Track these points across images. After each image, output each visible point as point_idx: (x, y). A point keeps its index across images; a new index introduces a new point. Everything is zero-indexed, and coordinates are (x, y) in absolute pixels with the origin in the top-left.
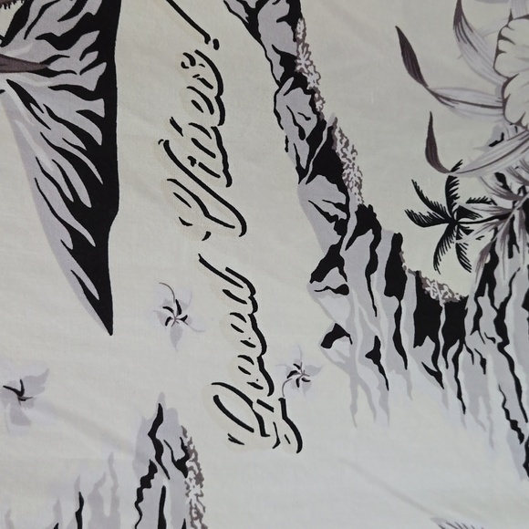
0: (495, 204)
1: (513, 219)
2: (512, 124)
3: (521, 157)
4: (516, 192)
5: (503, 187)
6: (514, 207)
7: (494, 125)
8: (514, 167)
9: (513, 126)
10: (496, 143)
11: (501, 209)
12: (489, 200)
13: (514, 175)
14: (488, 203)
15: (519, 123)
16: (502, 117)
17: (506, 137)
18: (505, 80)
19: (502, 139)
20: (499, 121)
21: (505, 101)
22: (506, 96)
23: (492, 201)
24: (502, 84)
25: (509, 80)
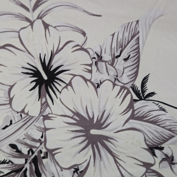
0: (12, 163)
1: (26, 170)
2: (18, 113)
3: (25, 132)
4: (26, 153)
5: (16, 152)
6: (26, 162)
7: (5, 115)
8: (21, 139)
9: (19, 114)
10: (7, 127)
11: (16, 165)
12: (7, 161)
13: (22, 143)
14: (8, 163)
15: (23, 111)
16: (11, 109)
17: (13, 122)
18: (9, 87)
19: (11, 123)
20: (8, 112)
21: (11, 100)
22: (11, 97)
23: (10, 161)
24: (8, 90)
25: (12, 87)
